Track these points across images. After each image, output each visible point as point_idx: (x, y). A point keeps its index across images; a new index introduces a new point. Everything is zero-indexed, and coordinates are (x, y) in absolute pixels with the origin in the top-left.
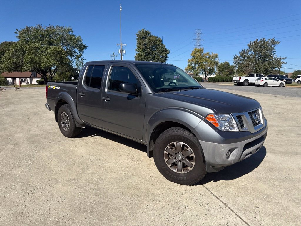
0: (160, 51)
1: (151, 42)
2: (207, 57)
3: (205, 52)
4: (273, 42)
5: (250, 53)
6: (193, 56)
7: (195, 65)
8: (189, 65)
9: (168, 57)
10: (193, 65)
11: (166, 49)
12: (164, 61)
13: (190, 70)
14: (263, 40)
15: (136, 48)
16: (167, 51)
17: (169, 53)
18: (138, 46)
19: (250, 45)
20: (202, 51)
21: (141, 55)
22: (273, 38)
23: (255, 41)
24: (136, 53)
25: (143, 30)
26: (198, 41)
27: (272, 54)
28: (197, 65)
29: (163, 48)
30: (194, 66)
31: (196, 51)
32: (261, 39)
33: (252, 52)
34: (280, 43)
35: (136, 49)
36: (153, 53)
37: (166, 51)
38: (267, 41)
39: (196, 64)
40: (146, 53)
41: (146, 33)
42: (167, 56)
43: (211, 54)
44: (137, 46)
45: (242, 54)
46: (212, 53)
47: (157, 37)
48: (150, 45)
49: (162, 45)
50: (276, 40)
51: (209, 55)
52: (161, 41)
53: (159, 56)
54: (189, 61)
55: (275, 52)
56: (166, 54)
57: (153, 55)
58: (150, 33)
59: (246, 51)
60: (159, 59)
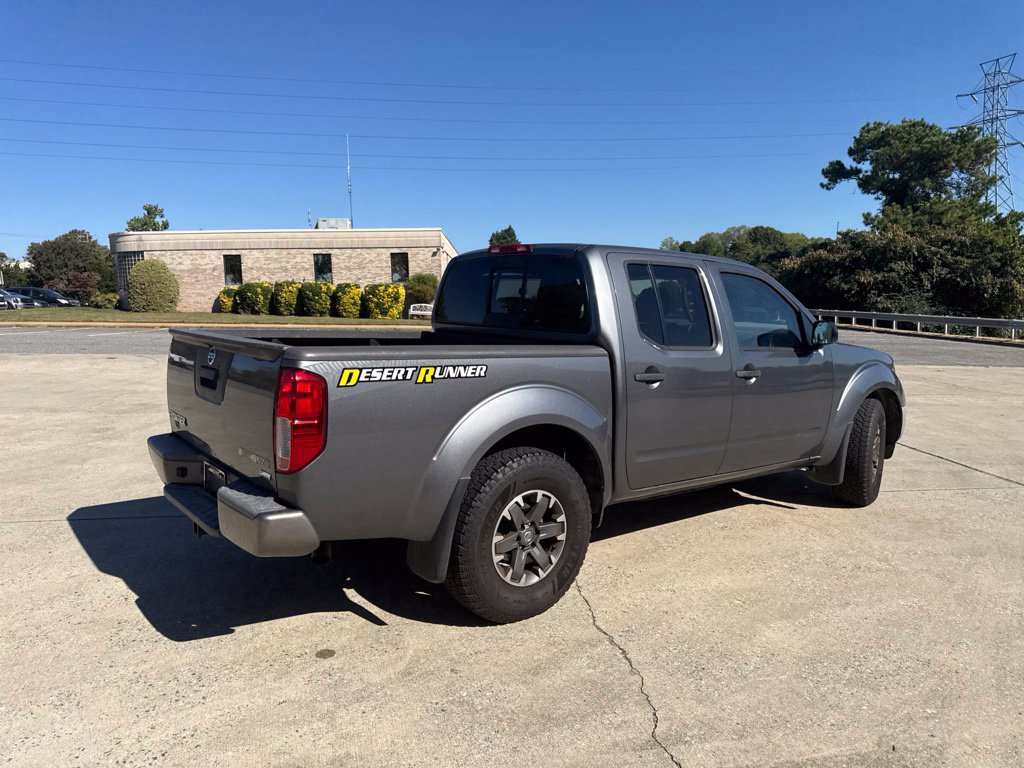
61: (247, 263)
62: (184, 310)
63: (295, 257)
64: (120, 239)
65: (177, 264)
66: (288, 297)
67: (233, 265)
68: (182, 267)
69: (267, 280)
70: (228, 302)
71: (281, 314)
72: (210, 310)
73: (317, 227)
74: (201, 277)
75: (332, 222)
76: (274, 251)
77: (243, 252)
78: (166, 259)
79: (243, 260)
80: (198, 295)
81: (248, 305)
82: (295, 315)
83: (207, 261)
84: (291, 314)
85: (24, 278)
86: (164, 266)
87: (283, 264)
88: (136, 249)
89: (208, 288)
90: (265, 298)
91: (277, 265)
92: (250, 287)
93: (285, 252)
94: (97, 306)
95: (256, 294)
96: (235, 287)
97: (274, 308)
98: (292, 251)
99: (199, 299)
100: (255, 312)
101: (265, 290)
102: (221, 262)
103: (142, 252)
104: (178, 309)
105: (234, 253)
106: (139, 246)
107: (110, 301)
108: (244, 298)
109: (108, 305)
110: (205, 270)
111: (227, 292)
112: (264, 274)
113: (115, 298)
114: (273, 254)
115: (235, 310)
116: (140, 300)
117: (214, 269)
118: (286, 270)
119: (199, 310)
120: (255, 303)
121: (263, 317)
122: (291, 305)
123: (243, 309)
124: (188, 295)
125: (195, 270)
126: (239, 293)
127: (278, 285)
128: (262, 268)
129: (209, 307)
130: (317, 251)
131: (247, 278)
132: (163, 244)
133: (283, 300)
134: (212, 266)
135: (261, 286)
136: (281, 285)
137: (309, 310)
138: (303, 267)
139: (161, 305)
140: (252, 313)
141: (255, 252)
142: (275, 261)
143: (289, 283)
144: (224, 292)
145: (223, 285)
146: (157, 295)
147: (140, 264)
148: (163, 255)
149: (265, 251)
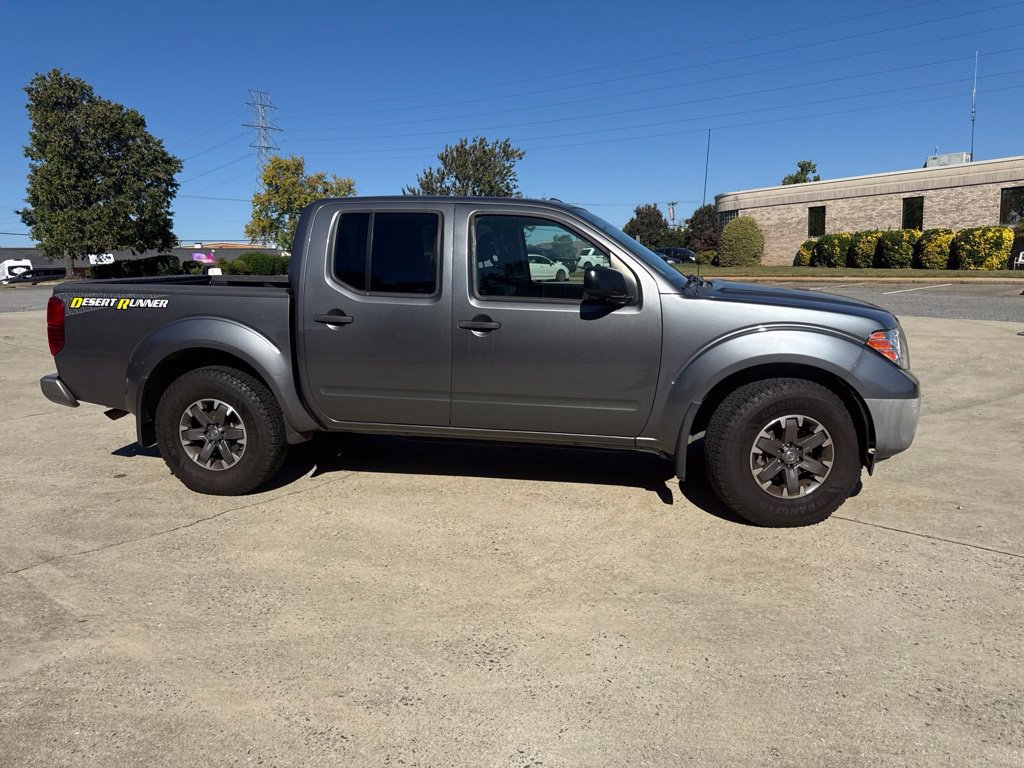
0: (143, 159)
1: (101, 125)
2: (320, 189)
3: (310, 172)
4: (508, 154)
5: (448, 182)
6: (270, 185)
7: (280, 215)
8: (257, 216)
9: (176, 185)
10: (275, 216)
11: (165, 154)
12: (164, 200)
13: (264, 231)
14: (481, 143)
15: (29, 143)
16: (171, 164)
17: (180, 171)
18: (35, 137)
19: (447, 156)
20: (298, 167)
21: (59, 173)
22: (507, 140)
23: (459, 145)
24: (31, 166)
25: (56, 73)
26: (262, 131)
27: (508, 187)
28: (287, 217)
29: (156, 151)
30: (277, 219)
31: (280, 168)
32: (474, 140)
33: (454, 179)
34: (524, 153)
35: (27, 150)
36: (112, 167)
37: (169, 161)
38: (490, 147)
39: (284, 213)
40: (81, 167)
41: (72, 86)
42: (173, 180)
43: (329, 179)
44: (29, 136)
45: (427, 185)
46: (335, 178)
47: (121, 108)
48: (95, 134)
49: (148, 140)
50: (513, 146)
51: (325, 182)
52: (140, 123)
53: (139, 179)
54: (258, 199)
55: (514, 182)
56: (170, 174)
57: (114, 175)
58: (91, 89)
59: (435, 174)
60: (140, 190)
61: (830, 214)
62: (768, 264)
63: (882, 204)
64: (721, 200)
65: (765, 219)
66: (866, 248)
67: (817, 215)
68: (770, 222)
69: (847, 231)
70: (807, 255)
71: (858, 267)
72: (792, 264)
74: (786, 231)
75: (944, 158)
76: (860, 199)
77: (829, 203)
78: (756, 217)
79: (828, 211)
80: (782, 249)
81: (825, 258)
82: (873, 267)
83: (792, 214)
84: (868, 267)
85: (682, 239)
86: (753, 224)
87: (869, 212)
88: (732, 209)
89: (792, 241)
90: (843, 250)
91: (862, 214)
92: (829, 239)
93: (871, 199)
95: (833, 246)
96: (815, 240)
97: (851, 261)
98: (879, 198)
99: (782, 253)
100: (831, 265)
101: (842, 241)
102: (806, 215)
103: (737, 211)
104: (763, 263)
105: (819, 204)
106: (735, 205)
107: (708, 257)
108: (821, 251)
109: (707, 261)
110: (790, 224)
111: (807, 246)
112: (847, 224)
113: (712, 254)
114: (858, 202)
115: (812, 264)
116: (728, 256)
117: (799, 223)
118: (871, 218)
119: (781, 264)
120: (832, 255)
121: (839, 269)
122: (868, 256)
123: (820, 261)
124: (773, 250)
125: (782, 224)
126: (818, 245)
127: (858, 235)
128: (845, 219)
129: (790, 261)
130: (907, 195)
131: (829, 230)
132: (755, 201)
133: (860, 252)
134: (796, 220)
135: (838, 237)
136: (860, 235)
137: (887, 261)
138: (889, 214)
139: (744, 260)
140: (828, 266)
141: (840, 202)
142: (860, 209)
143: (869, 233)
144: (804, 245)
145: (805, 238)
146: (741, 251)
147: (732, 222)
148: (754, 212)
149: (850, 200)
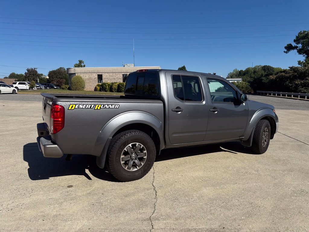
61: (104, 77)
63: (117, 75)
64: (69, 70)
65: (85, 77)
66: (115, 87)
67: (100, 77)
68: (86, 78)
69: (109, 82)
70: (98, 88)
71: (113, 92)
72: (94, 90)
73: (124, 66)
74: (91, 81)
75: (129, 65)
76: (112, 73)
77: (103, 74)
78: (82, 75)
79: (103, 76)
80: (90, 86)
81: (104, 89)
82: (117, 92)
83: (93, 76)
84: (116, 92)
86: (81, 78)
87: (114, 77)
88: (73, 73)
89: (93, 84)
90: (109, 87)
91: (112, 78)
92: (104, 84)
93: (114, 74)
94: (63, 89)
95: (106, 86)
96: (101, 84)
97: (111, 90)
98: (116, 73)
101: (109, 85)
102: (97, 76)
103: (75, 73)
104: (85, 90)
105: (100, 74)
106: (74, 72)
107: (66, 87)
108: (103, 87)
110: (92, 79)
111: (98, 85)
112: (109, 80)
113: (68, 86)
114: (111, 74)
115: (100, 90)
116: (74, 87)
117: (95, 79)
118: (115, 79)
119: (90, 90)
120: (106, 88)
121: (108, 93)
122: (116, 89)
123: (103, 90)
124: (87, 86)
125: (90, 79)
126: (102, 85)
127: (112, 83)
128: (108, 78)
130: (123, 73)
131: (104, 81)
132: (81, 71)
133: (113, 88)
135: (107, 83)
136: (113, 83)
137: (121, 91)
138: (120, 78)
139: (80, 89)
140: (105, 91)
141: (106, 74)
142: (112, 76)
143: (115, 83)
144: (97, 85)
145: (97, 83)
146: (79, 86)
147: (74, 77)
148: (81, 74)
149: (109, 73)
